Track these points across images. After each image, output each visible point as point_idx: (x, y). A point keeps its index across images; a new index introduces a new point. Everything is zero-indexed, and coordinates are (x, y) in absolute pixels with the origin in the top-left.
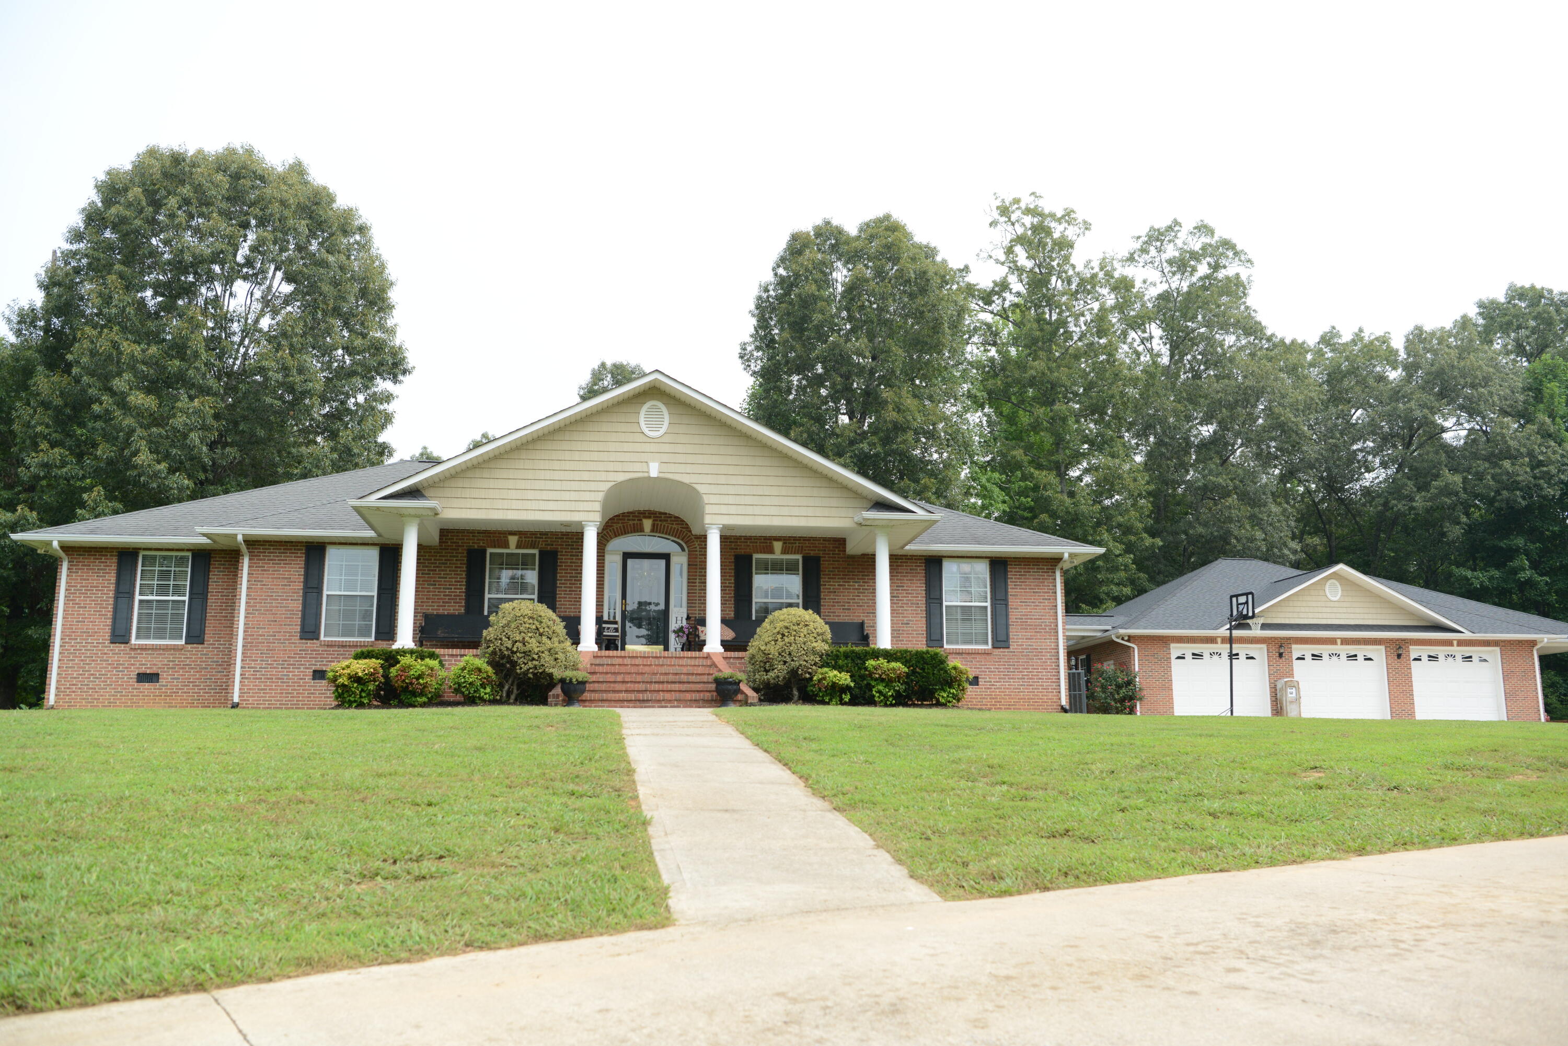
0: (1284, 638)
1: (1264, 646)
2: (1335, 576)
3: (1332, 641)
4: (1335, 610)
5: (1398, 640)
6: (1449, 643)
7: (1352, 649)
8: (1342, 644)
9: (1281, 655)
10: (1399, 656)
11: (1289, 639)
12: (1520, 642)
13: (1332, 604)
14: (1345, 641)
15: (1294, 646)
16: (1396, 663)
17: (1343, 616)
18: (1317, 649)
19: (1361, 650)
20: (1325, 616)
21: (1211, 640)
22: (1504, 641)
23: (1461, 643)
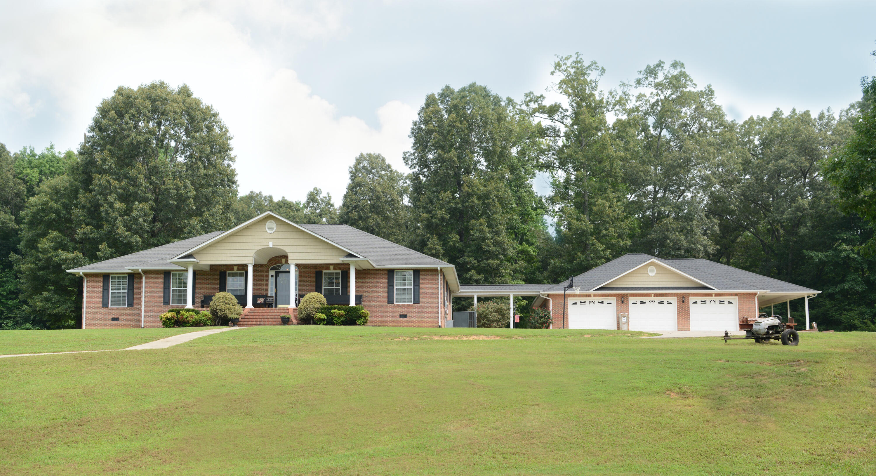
0: (624, 294)
1: (615, 298)
2: (652, 264)
3: (649, 295)
4: (653, 280)
5: (683, 294)
6: (711, 295)
7: (661, 299)
8: (654, 296)
9: (623, 302)
10: (683, 302)
11: (628, 294)
12: (749, 294)
13: (651, 278)
14: (656, 295)
15: (630, 298)
16: (682, 305)
17: (656, 283)
18: (643, 299)
19: (666, 299)
20: (647, 283)
21: (589, 296)
22: (740, 294)
23: (716, 295)
